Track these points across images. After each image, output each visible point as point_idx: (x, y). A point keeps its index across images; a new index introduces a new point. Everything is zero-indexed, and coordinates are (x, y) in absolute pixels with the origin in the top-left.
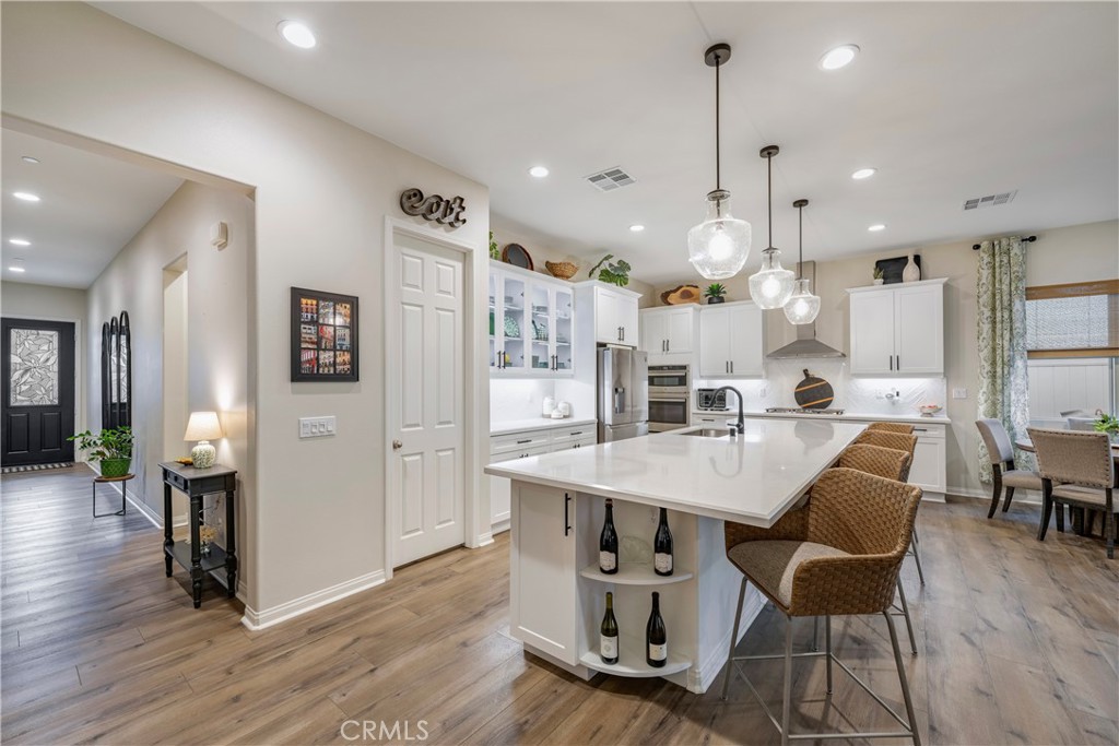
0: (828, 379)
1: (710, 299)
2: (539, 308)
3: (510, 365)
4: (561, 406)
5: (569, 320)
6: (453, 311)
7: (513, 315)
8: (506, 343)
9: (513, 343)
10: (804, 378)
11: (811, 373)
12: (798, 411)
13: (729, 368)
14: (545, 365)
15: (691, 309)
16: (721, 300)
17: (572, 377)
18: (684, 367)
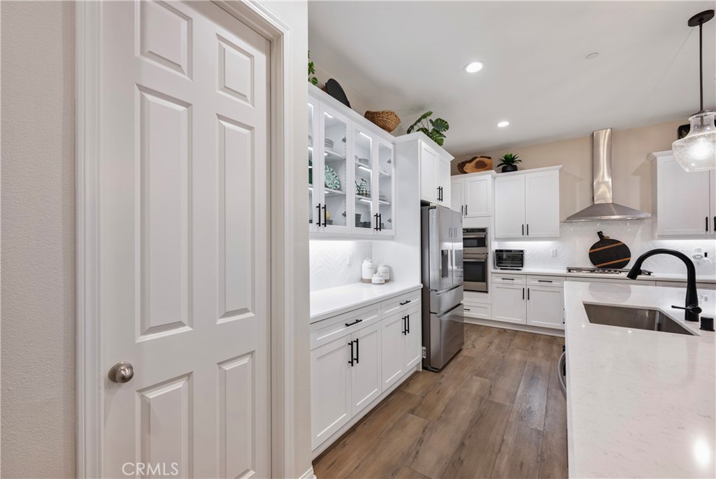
0: (624, 240)
1: (503, 168)
2: (360, 160)
3: (331, 223)
4: (381, 269)
5: (390, 177)
6: (251, 128)
7: (333, 164)
8: (327, 197)
9: (335, 195)
10: (598, 239)
11: (605, 234)
12: (592, 271)
13: (525, 231)
14: (367, 225)
15: (490, 176)
16: (515, 169)
17: (392, 238)
18: (484, 230)
